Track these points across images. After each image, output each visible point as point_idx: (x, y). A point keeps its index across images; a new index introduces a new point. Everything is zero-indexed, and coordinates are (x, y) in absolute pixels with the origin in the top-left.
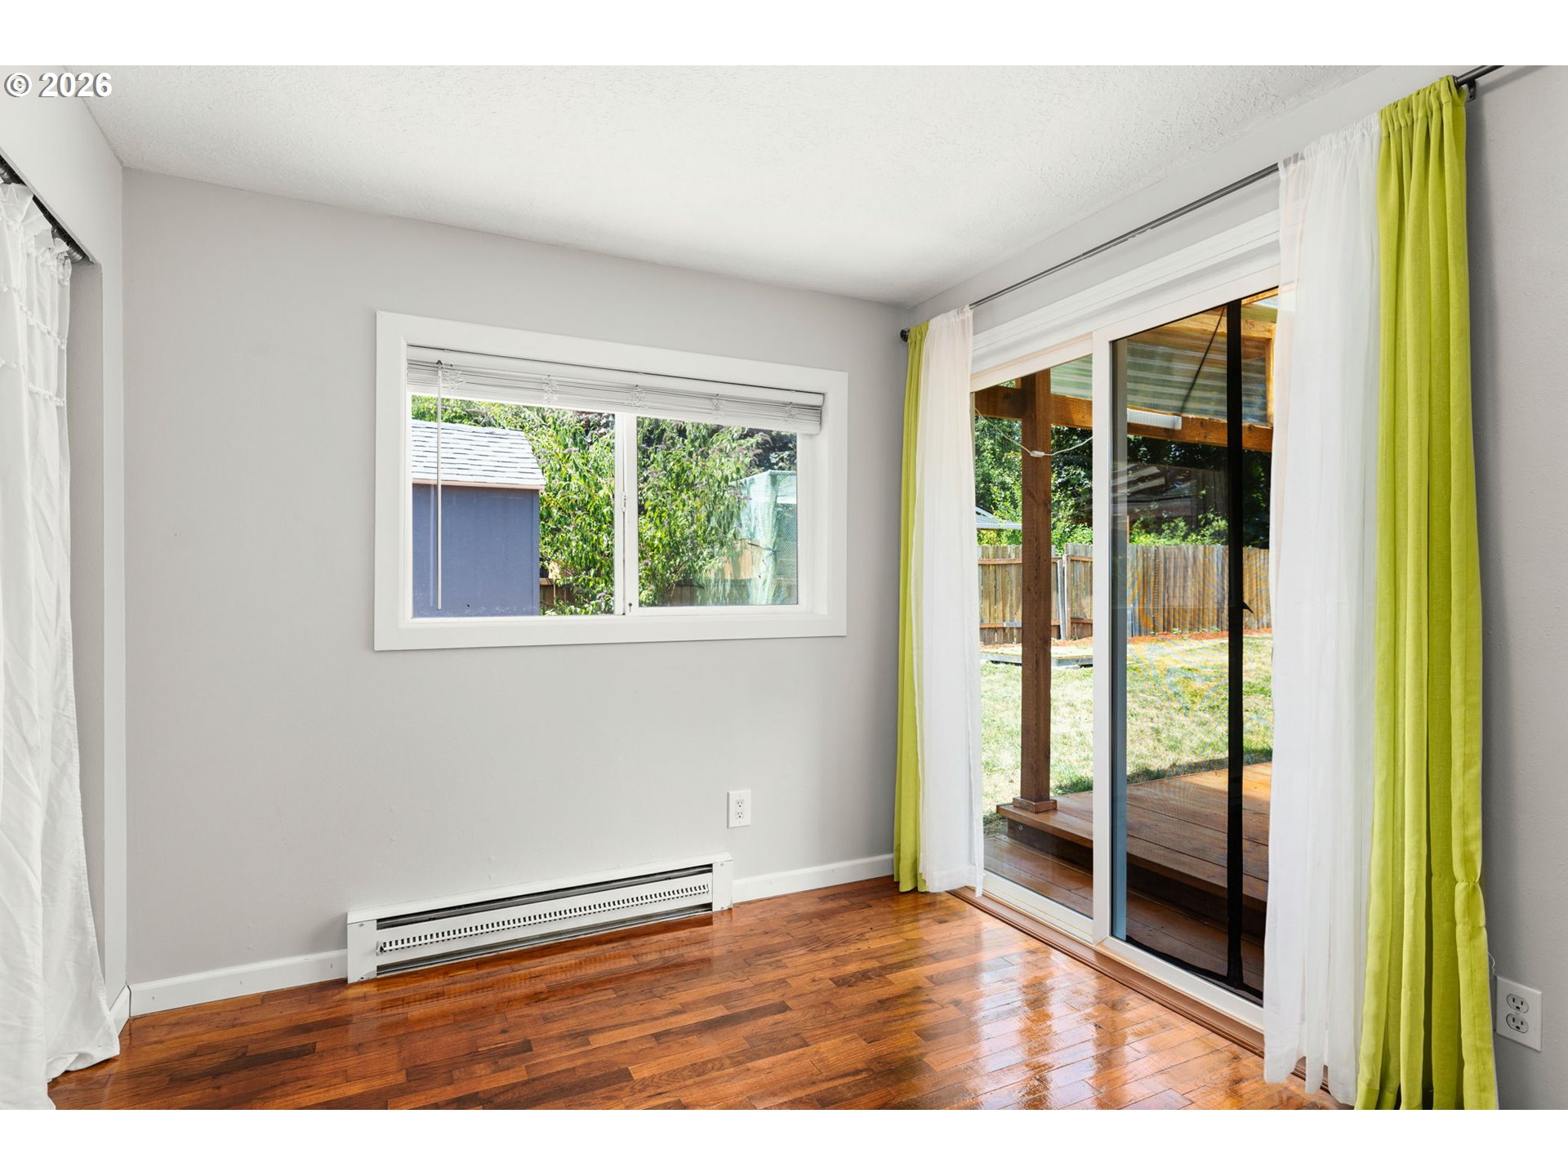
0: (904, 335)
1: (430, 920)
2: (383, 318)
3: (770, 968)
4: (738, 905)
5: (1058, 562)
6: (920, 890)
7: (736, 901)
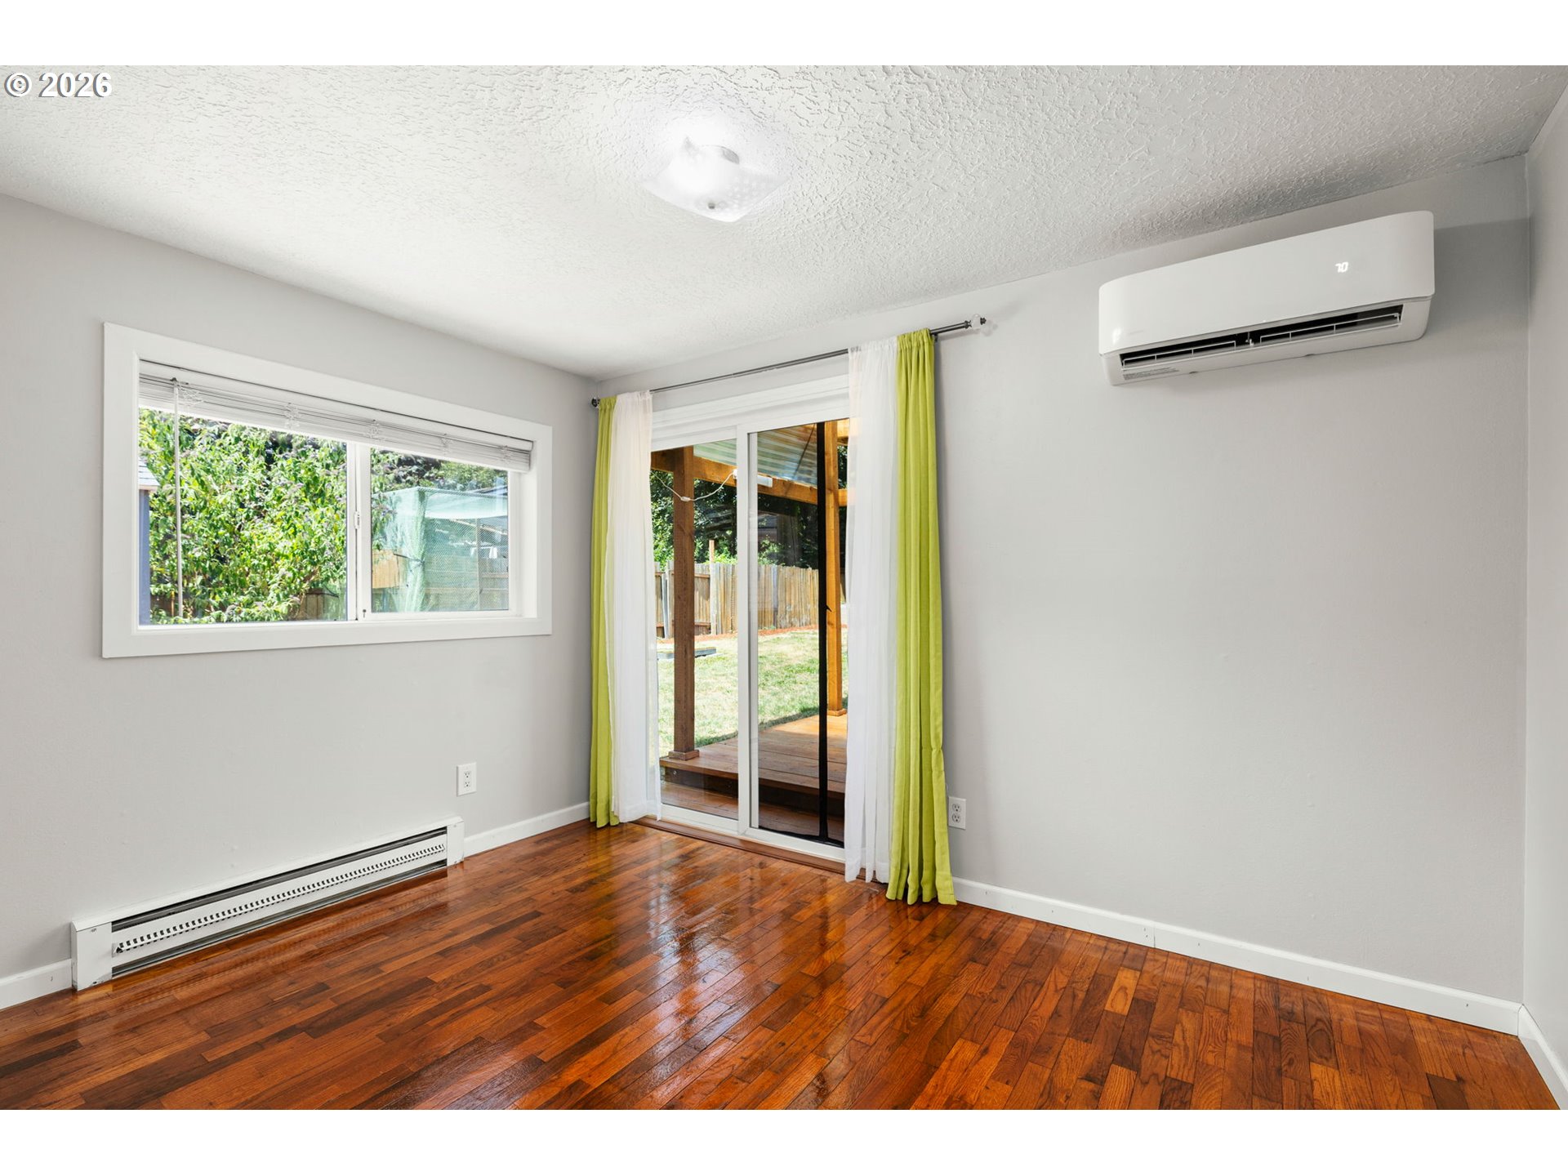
0: (595, 403)
1: (170, 914)
2: (110, 330)
3: (514, 894)
4: (467, 859)
5: (662, 575)
6: (612, 824)
7: (465, 856)
